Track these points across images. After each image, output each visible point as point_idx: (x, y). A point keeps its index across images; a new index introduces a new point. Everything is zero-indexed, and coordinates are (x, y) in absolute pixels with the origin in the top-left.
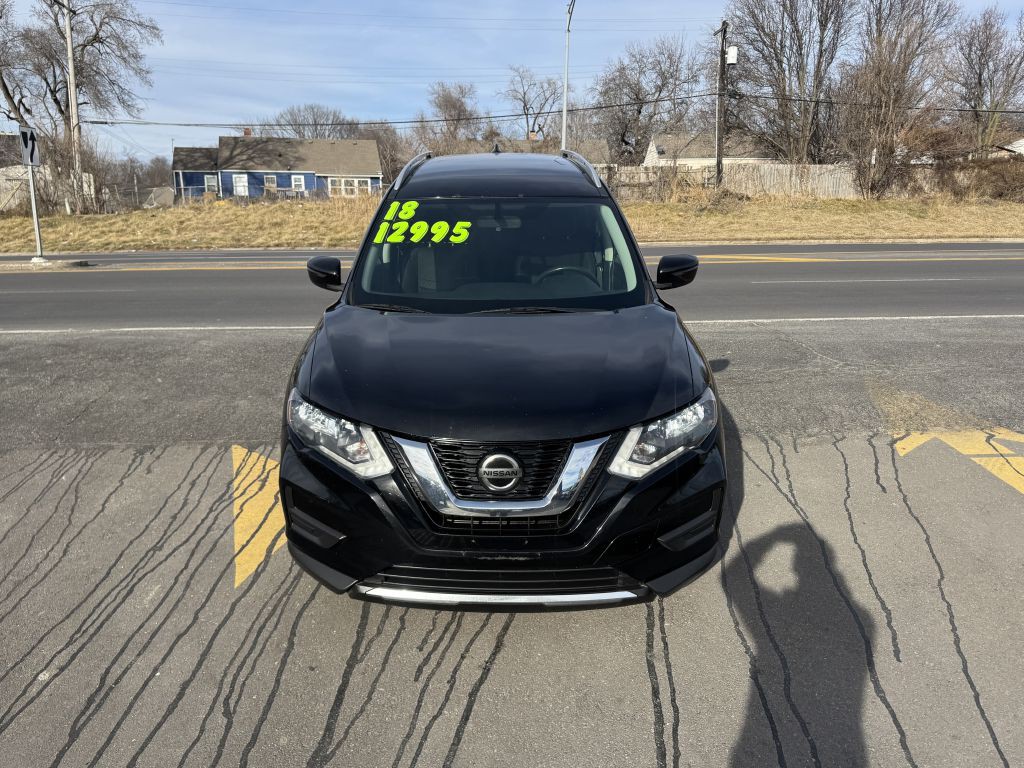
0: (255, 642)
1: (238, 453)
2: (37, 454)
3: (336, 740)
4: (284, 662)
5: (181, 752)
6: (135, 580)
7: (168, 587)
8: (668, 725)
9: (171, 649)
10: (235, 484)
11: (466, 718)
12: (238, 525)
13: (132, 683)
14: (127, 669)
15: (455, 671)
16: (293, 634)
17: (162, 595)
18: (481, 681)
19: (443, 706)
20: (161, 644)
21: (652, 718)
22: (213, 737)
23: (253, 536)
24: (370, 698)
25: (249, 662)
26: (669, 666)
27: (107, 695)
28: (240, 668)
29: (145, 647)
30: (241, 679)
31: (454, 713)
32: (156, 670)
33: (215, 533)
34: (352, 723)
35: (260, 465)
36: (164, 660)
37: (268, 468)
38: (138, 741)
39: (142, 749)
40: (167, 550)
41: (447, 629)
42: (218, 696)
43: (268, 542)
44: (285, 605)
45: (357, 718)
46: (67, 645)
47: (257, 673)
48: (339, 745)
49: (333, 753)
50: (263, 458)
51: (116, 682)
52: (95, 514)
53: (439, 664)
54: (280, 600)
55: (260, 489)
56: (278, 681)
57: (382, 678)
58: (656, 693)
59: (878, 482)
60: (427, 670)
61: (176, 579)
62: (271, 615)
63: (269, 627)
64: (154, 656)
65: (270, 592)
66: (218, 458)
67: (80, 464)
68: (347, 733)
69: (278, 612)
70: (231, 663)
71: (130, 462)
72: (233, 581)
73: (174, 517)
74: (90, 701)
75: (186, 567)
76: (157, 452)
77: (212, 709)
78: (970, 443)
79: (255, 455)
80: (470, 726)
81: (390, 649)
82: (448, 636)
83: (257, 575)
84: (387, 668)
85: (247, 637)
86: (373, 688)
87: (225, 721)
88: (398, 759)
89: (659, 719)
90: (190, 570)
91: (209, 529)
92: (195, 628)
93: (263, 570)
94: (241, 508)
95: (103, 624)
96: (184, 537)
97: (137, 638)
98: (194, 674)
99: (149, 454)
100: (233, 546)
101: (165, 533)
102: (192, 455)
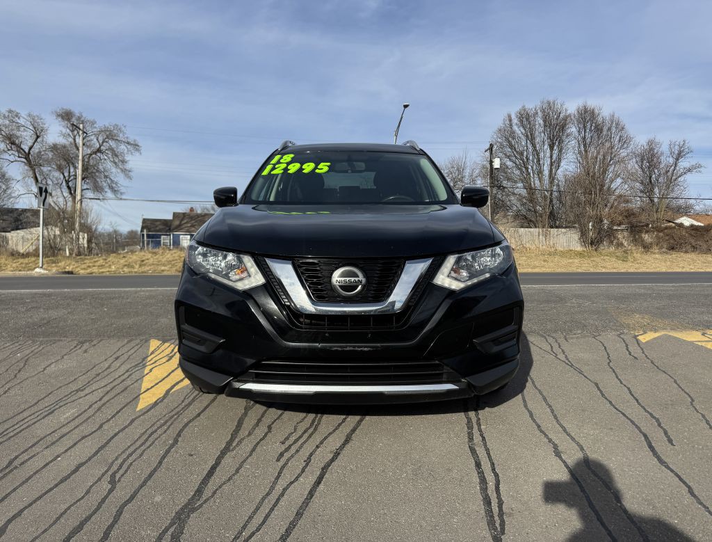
0: (147, 440)
1: (154, 343)
3: (204, 497)
4: (168, 452)
5: (64, 507)
6: (57, 407)
7: (83, 410)
8: (491, 484)
9: (75, 444)
10: (149, 358)
11: (318, 482)
12: (146, 379)
13: (37, 463)
14: (34, 456)
15: (311, 455)
16: (179, 435)
17: (76, 415)
18: (332, 460)
19: (299, 476)
20: (67, 442)
21: (476, 479)
22: (94, 498)
23: (156, 384)
24: (237, 471)
25: (139, 452)
26: (487, 450)
27: (12, 470)
28: (131, 455)
29: (53, 443)
30: (130, 461)
31: (308, 480)
32: (58, 456)
33: (128, 382)
34: (220, 487)
36: (66, 451)
38: (27, 501)
39: (30, 505)
40: (87, 391)
41: (305, 432)
42: (106, 471)
43: (168, 387)
44: (175, 420)
45: (224, 483)
47: (144, 457)
48: (205, 501)
49: (201, 506)
51: (23, 463)
52: (36, 373)
53: (297, 451)
54: (172, 417)
55: (167, 361)
56: (160, 463)
57: (249, 460)
58: (478, 465)
59: (630, 354)
60: (287, 455)
61: (90, 406)
62: (162, 425)
63: (159, 432)
64: (59, 449)
65: (164, 413)
66: (139, 346)
67: (33, 348)
68: (214, 493)
69: (168, 424)
70: (123, 452)
71: (72, 347)
72: (136, 408)
73: (98, 375)
75: (100, 400)
76: (95, 342)
77: (100, 479)
78: (691, 336)
79: (167, 344)
80: (321, 486)
81: (258, 443)
82: (306, 435)
83: (156, 404)
84: (254, 454)
85: (139, 438)
86: (241, 466)
87: (110, 486)
88: (257, 509)
89: (483, 481)
90: (102, 402)
91: (124, 380)
92: (99, 432)
93: (160, 402)
94: (151, 370)
95: (23, 430)
96: (103, 384)
97: (49, 439)
98: (90, 459)
99: (88, 344)
100: (140, 389)
101: (89, 382)
102: (120, 344)
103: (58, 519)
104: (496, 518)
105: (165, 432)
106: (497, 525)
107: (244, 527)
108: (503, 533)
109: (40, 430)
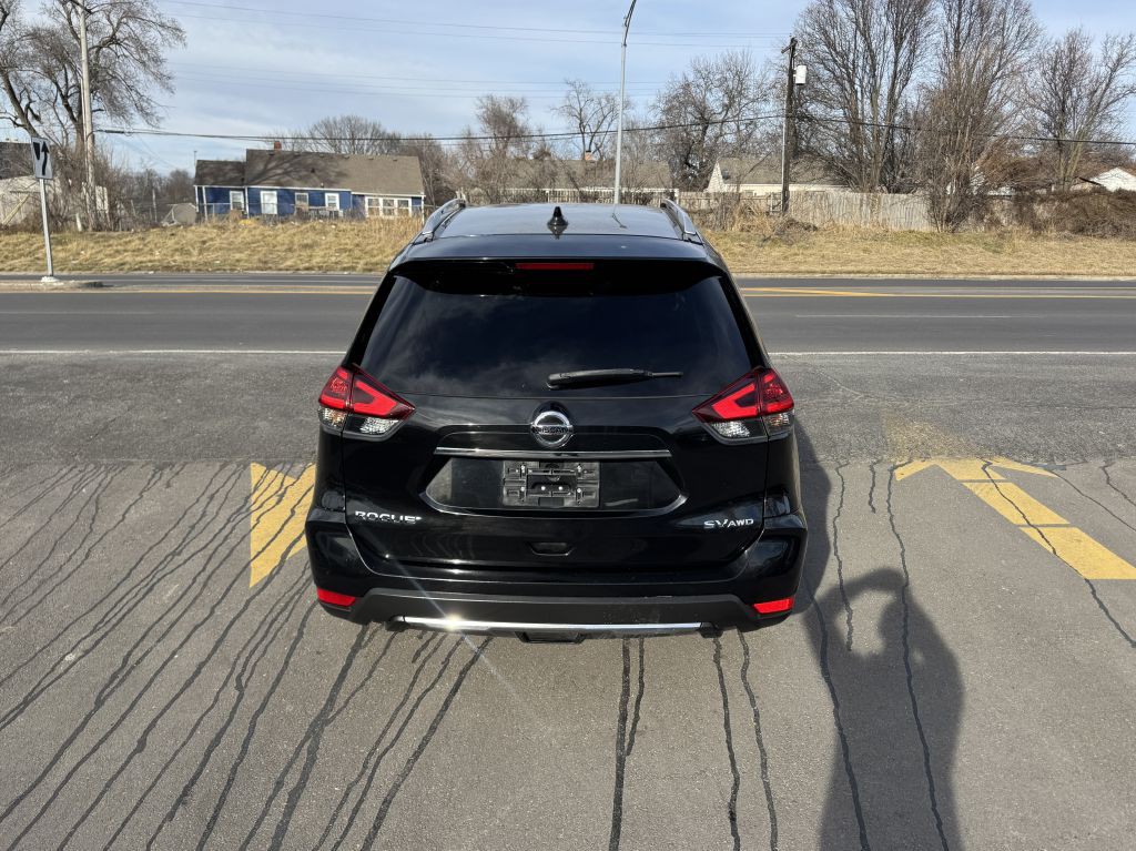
0: (267, 632)
1: (256, 470)
2: (57, 468)
3: (337, 708)
4: (293, 648)
5: (196, 717)
6: (155, 580)
7: (187, 586)
8: (633, 697)
9: (189, 637)
10: (253, 498)
11: (454, 691)
12: (254, 534)
13: (152, 663)
14: (147, 652)
15: (450, 654)
16: (303, 626)
17: (180, 593)
18: (473, 662)
19: (436, 681)
20: (179, 634)
21: (619, 690)
23: (268, 544)
24: (370, 675)
25: (261, 648)
26: (642, 651)
27: (129, 672)
28: (253, 652)
29: (164, 636)
30: (253, 660)
31: (446, 686)
32: (174, 653)
33: (232, 541)
34: (353, 695)
35: (278, 481)
36: (181, 645)
37: (286, 484)
38: (156, 709)
39: (161, 714)
40: (185, 555)
42: (231, 674)
43: (283, 549)
44: (297, 602)
45: (357, 691)
46: (91, 633)
47: (268, 656)
48: (338, 712)
49: (334, 717)
50: (281, 476)
51: (138, 663)
52: (115, 522)
53: (436, 649)
54: (292, 598)
55: (277, 503)
56: (287, 663)
57: (383, 660)
58: (626, 671)
59: (870, 503)
60: (424, 654)
61: (194, 580)
62: (283, 610)
63: (281, 619)
64: (173, 642)
65: (283, 592)
66: (237, 475)
67: (100, 478)
68: (347, 702)
69: (290, 608)
70: (244, 648)
71: (149, 477)
72: (249, 582)
73: (193, 527)
74: (114, 677)
75: (204, 569)
76: (177, 468)
77: (225, 684)
78: (966, 471)
79: (273, 473)
80: (458, 696)
83: (271, 577)
84: (388, 652)
85: (259, 628)
86: (374, 668)
87: (237, 693)
88: (391, 722)
89: (626, 692)
90: (208, 572)
91: (226, 538)
92: (211, 620)
93: (277, 573)
94: (258, 520)
95: (124, 616)
96: (202, 544)
97: (157, 627)
98: (209, 657)
99: (168, 470)
100: (249, 552)
101: (184, 540)
102: (211, 472)
103: (194, 730)
104: (627, 737)
105: (287, 620)
106: (626, 745)
107: (378, 743)
108: (628, 754)
109: (146, 613)
